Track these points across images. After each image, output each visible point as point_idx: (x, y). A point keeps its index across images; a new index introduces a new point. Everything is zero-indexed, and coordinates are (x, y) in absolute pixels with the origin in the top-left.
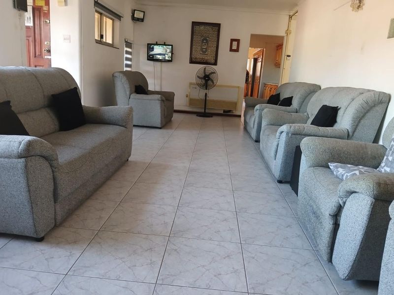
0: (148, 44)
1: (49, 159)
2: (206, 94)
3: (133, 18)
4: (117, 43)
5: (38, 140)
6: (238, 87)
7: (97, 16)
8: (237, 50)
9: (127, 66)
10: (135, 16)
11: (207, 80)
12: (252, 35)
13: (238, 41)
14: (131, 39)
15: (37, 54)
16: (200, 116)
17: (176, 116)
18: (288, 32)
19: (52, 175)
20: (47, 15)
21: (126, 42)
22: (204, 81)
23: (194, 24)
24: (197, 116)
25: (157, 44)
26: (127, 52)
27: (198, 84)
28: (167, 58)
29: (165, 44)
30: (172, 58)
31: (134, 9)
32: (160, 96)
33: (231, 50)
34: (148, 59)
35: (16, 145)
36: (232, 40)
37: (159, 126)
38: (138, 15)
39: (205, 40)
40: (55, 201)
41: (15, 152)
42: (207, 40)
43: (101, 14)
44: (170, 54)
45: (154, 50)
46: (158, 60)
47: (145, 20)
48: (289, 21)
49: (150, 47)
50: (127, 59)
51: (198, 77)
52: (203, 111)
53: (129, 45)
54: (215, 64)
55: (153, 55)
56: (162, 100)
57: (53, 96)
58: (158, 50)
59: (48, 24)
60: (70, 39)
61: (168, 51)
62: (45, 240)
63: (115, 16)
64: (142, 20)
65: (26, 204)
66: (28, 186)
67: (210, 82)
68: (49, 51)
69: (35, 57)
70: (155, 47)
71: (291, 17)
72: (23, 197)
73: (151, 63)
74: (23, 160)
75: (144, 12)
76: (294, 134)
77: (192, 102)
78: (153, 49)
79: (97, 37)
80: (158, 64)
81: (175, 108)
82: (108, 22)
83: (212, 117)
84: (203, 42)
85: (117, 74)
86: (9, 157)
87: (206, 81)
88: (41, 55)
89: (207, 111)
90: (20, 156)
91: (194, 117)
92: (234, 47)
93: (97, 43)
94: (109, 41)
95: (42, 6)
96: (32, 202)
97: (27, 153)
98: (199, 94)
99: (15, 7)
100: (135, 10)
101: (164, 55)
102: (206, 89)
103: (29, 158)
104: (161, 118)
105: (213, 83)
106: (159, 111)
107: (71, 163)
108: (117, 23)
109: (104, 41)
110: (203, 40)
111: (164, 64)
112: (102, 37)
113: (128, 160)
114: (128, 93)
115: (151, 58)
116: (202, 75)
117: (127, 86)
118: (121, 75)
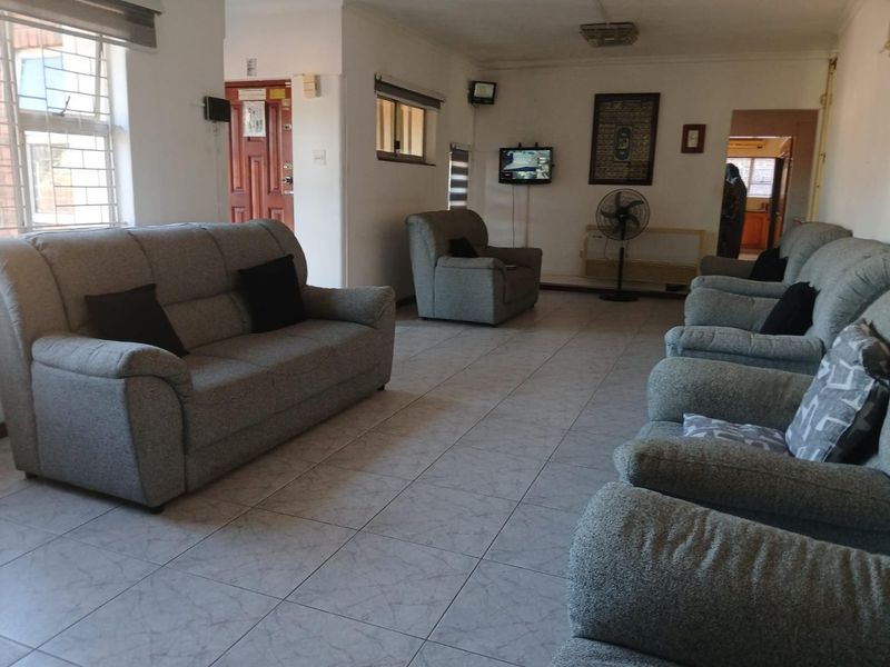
0: (502, 150)
1: (177, 386)
2: (622, 250)
3: (474, 100)
4: (431, 157)
5: (149, 351)
6: (701, 232)
7: (388, 105)
8: (699, 149)
9: (455, 197)
10: (476, 94)
11: (623, 220)
12: (736, 113)
13: (701, 129)
14: (464, 141)
15: (272, 187)
16: (608, 299)
17: (544, 299)
18: (826, 99)
19: (179, 406)
20: (288, 115)
21: (452, 149)
22: (615, 221)
23: (601, 100)
24: (601, 298)
25: (520, 148)
26: (456, 170)
27: (602, 228)
28: (540, 176)
29: (537, 147)
30: (550, 176)
31: (474, 79)
32: (492, 259)
33: (686, 149)
34: (501, 181)
35: (116, 357)
36: (687, 128)
37: (491, 321)
38: (483, 91)
39: (625, 132)
40: (185, 451)
41: (113, 369)
42: (628, 131)
43: (395, 101)
44: (547, 167)
45: (514, 162)
46: (521, 182)
47: (498, 102)
48: (830, 73)
49: (505, 157)
50: (455, 184)
51: (603, 213)
52: (614, 286)
53: (459, 154)
54: (648, 181)
55: (511, 172)
56: (496, 269)
57: (240, 271)
58: (521, 160)
59: (288, 132)
60: (324, 158)
61: (543, 160)
62: (164, 513)
63: (429, 102)
64: (491, 101)
65: (129, 450)
66: (130, 422)
67: (630, 224)
68: (291, 181)
69: (269, 192)
70: (517, 154)
71: (833, 63)
72: (124, 439)
73: (508, 187)
74: (123, 380)
75: (495, 84)
76: (689, 349)
77: (590, 267)
78: (511, 159)
79: (388, 148)
80: (522, 189)
81: (544, 280)
82: (414, 116)
83: (635, 300)
84: (619, 136)
85: (413, 220)
87: (622, 222)
88: (278, 188)
89: (624, 287)
90: (119, 375)
91: (594, 299)
92: (692, 143)
93: (380, 159)
94: (417, 151)
95: (280, 100)
96: (137, 447)
97: (130, 370)
98: (609, 249)
99: (206, 118)
100: (474, 83)
101: (533, 169)
102: (623, 239)
103: (132, 379)
104: (496, 306)
105: (638, 224)
106: (491, 291)
107: (221, 390)
108: (433, 113)
109: (406, 152)
110: (623, 130)
111: (535, 189)
112: (397, 145)
113: (382, 388)
114: (433, 255)
115: (507, 178)
116: (611, 207)
117: (431, 242)
118: (421, 220)
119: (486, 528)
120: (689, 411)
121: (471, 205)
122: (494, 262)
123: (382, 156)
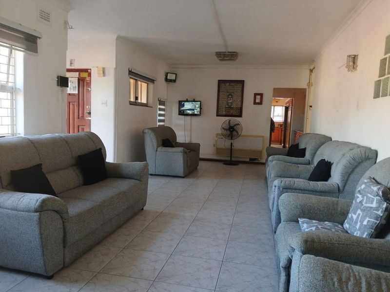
0: (179, 101)
1: (61, 213)
2: (231, 144)
3: (167, 80)
4: (150, 104)
5: (51, 198)
6: (263, 137)
7: (132, 81)
8: (261, 103)
9: (160, 121)
10: (168, 78)
11: (232, 131)
12: (274, 89)
13: (261, 95)
14: (164, 97)
15: (80, 116)
16: (226, 164)
17: (201, 165)
18: (309, 84)
19: (62, 225)
20: (89, 84)
21: (159, 100)
22: (229, 132)
23: (220, 82)
24: (224, 164)
25: (187, 101)
26: (160, 110)
27: (223, 135)
28: (196, 113)
29: (194, 101)
30: (200, 113)
31: (167, 72)
32: (182, 148)
33: (255, 103)
34: (179, 114)
35: (34, 202)
36: (256, 95)
37: (182, 175)
38: (170, 77)
39: (230, 95)
40: (64, 247)
41: (33, 207)
42: (232, 96)
43: (136, 80)
44: (199, 109)
45: (185, 106)
46: (188, 115)
47: (177, 81)
48: (310, 75)
49: (181, 104)
50: (160, 115)
51: (223, 128)
52: (229, 159)
53: (162, 103)
54: (240, 116)
55: (184, 111)
56: (185, 153)
57: (79, 156)
58: (188, 106)
59: (89, 92)
60: (106, 103)
61: (197, 106)
62: (54, 278)
63: (150, 80)
64: (174, 81)
65: (39, 248)
66: (41, 234)
67: (235, 133)
68: (90, 113)
69: (79, 118)
70: (186, 104)
71: (311, 71)
72: (37, 242)
73: (183, 117)
74: (38, 213)
75: (176, 74)
76: (285, 189)
77: (218, 151)
78: (183, 105)
79: (132, 99)
80: (188, 118)
81: (201, 156)
82: (143, 86)
83: (238, 165)
84: (228, 97)
85: (146, 131)
86: (29, 211)
87: (231, 132)
88: (83, 116)
89: (233, 159)
90: (36, 211)
91: (221, 165)
92: (258, 101)
93: (130, 104)
94: (144, 101)
95: (85, 78)
96: (43, 246)
97: (42, 208)
98: (225, 144)
99: (58, 85)
100: (168, 73)
101: (193, 110)
102: (232, 139)
103: (43, 213)
104: (184, 168)
105: (238, 134)
106: (182, 162)
107: (80, 215)
108: (151, 85)
109: (139, 101)
110: (229, 95)
111: (194, 118)
112: (137, 98)
113: (143, 209)
114: (155, 146)
115: (182, 113)
116: (228, 127)
117: (155, 141)
118: (150, 131)
119: (212, 275)
120: (300, 217)
121: (166, 124)
122: (184, 150)
123: (131, 103)
